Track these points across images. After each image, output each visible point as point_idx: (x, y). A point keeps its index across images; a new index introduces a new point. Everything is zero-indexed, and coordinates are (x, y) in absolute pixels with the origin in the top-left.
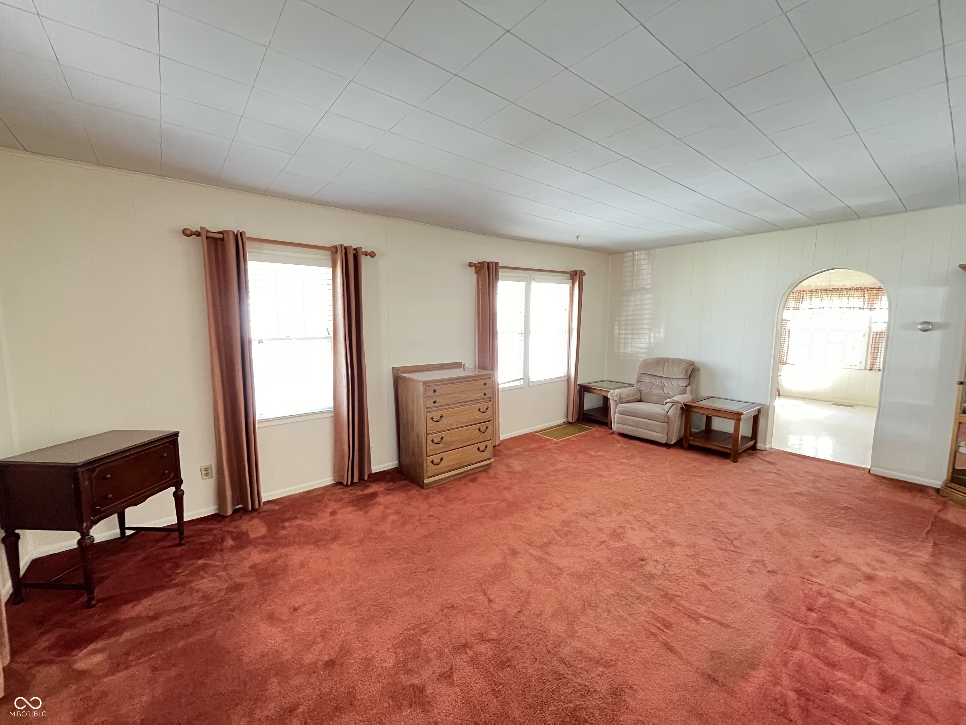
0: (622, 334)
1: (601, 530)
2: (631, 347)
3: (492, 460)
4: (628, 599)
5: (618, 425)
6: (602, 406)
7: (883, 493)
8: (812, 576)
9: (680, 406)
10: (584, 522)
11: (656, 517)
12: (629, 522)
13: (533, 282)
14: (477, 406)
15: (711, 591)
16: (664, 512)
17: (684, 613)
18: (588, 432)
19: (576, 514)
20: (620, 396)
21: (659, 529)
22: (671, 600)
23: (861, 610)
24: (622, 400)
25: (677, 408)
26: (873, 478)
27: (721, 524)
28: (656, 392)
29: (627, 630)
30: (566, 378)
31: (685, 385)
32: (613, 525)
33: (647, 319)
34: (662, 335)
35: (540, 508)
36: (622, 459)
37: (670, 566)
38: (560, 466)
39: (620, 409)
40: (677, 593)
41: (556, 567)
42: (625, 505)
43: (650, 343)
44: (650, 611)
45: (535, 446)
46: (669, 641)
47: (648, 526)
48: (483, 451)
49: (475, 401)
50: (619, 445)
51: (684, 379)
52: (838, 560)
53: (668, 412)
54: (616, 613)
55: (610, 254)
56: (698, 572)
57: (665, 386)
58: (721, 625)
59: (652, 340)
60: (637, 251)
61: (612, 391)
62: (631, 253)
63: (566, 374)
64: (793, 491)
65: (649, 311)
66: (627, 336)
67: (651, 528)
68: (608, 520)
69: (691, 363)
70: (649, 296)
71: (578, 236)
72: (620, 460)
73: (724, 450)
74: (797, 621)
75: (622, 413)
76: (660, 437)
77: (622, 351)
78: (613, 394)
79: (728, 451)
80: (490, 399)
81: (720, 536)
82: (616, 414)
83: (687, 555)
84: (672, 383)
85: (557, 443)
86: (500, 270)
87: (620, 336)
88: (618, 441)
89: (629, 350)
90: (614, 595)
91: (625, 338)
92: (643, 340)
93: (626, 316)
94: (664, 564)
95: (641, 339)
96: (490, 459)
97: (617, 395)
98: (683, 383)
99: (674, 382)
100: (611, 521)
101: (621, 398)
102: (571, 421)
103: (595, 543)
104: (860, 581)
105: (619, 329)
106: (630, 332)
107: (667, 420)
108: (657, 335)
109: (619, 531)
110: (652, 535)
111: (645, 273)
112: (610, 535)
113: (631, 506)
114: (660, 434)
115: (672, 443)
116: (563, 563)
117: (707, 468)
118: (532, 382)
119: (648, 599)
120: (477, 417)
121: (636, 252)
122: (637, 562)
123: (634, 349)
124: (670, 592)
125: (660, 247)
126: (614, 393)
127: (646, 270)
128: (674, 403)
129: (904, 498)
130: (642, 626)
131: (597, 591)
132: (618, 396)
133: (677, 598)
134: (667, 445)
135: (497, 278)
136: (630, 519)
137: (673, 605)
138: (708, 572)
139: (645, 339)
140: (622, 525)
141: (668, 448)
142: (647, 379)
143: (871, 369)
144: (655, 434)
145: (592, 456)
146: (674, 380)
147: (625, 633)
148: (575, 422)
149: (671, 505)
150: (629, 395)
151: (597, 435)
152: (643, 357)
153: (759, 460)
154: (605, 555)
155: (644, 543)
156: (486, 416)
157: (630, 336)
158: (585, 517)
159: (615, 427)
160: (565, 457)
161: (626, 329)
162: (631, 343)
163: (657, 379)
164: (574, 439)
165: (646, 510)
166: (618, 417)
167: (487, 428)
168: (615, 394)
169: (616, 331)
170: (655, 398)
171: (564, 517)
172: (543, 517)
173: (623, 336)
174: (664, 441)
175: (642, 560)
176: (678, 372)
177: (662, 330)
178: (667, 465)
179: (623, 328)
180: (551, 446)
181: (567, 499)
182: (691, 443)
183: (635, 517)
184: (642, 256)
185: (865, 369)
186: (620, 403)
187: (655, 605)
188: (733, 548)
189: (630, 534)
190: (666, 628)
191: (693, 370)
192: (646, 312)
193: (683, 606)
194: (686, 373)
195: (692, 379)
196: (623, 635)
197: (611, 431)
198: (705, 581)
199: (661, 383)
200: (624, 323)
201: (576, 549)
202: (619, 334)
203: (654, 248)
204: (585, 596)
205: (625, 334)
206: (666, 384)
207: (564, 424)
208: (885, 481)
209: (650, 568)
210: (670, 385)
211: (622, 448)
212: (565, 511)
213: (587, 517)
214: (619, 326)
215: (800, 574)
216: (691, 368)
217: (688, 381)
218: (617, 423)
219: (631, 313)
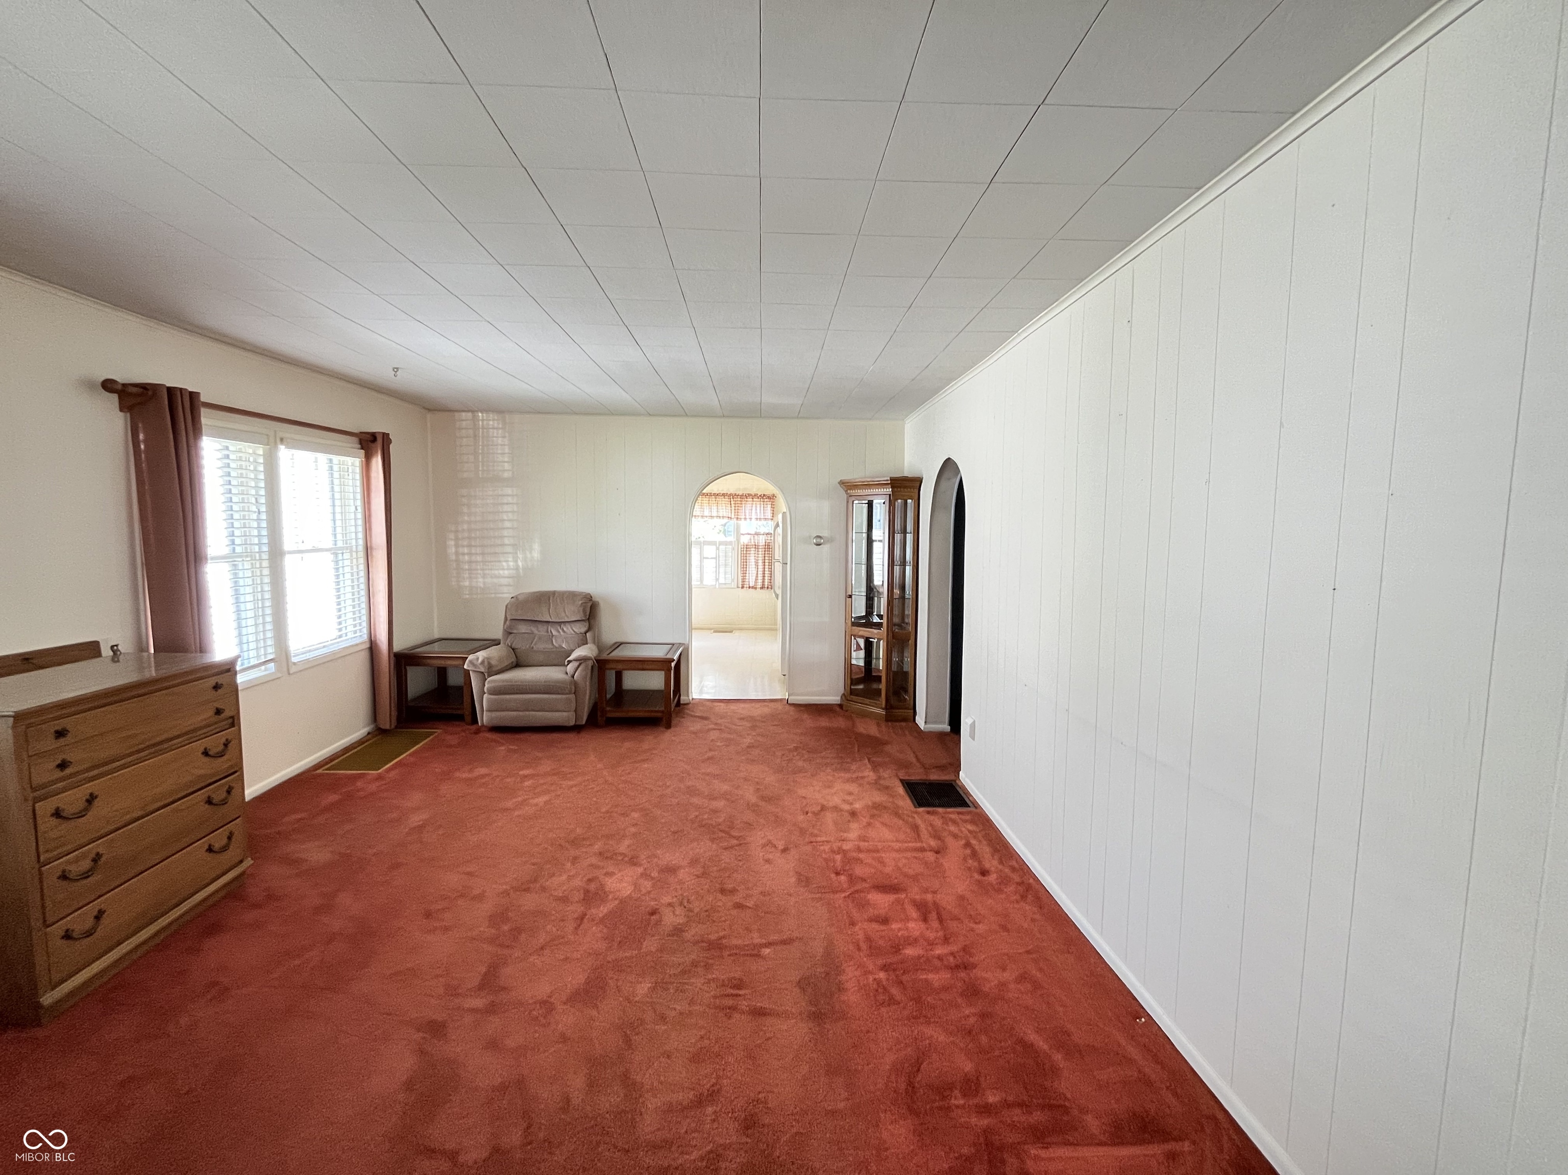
0: (463, 554)
1: (564, 900)
2: (484, 576)
3: (249, 862)
4: (674, 983)
5: (489, 714)
6: (437, 686)
7: (809, 721)
8: (816, 836)
9: (590, 663)
10: (529, 901)
11: (627, 842)
12: (597, 867)
13: (282, 447)
14: (200, 746)
15: (749, 908)
16: (633, 830)
17: (744, 955)
18: (432, 740)
19: (506, 893)
20: (489, 663)
21: (643, 857)
22: (720, 948)
23: (869, 851)
24: (492, 671)
25: (587, 666)
26: (792, 708)
27: (706, 817)
28: (541, 646)
29: (703, 1027)
30: (368, 645)
31: (583, 630)
32: (577, 882)
33: (508, 528)
34: (536, 555)
35: (428, 915)
36: (522, 769)
37: (688, 901)
38: (416, 819)
39: (490, 685)
40: (721, 934)
41: (535, 1003)
42: (575, 842)
43: (517, 569)
44: (708, 980)
45: (333, 798)
46: (754, 1003)
47: (626, 859)
48: (225, 848)
49: (191, 735)
50: (503, 748)
51: (582, 622)
52: (823, 808)
53: (573, 677)
54: (673, 1013)
55: (429, 410)
56: (723, 891)
57: (553, 636)
58: (785, 944)
59: (520, 564)
60: (482, 412)
61: (471, 657)
62: (470, 414)
63: (365, 637)
64: (744, 746)
65: (510, 516)
66: (473, 558)
67: (633, 861)
68: (564, 877)
69: (589, 597)
70: (509, 491)
71: (397, 369)
72: (521, 773)
73: (653, 714)
74: (837, 892)
75: (495, 691)
76: (565, 717)
77: (467, 583)
78: (475, 662)
79: (659, 715)
80: (230, 721)
81: (714, 833)
82: (485, 696)
83: (698, 877)
84: (565, 629)
85: (380, 778)
86: (204, 411)
87: (461, 557)
88: (495, 741)
89: (480, 582)
90: (653, 989)
91: (470, 562)
92: (504, 564)
93: (469, 523)
94: (681, 904)
95: (500, 561)
96: (241, 862)
97: (483, 662)
98: (581, 628)
99: (568, 628)
100: (570, 878)
101: (490, 666)
102: (388, 727)
103: (570, 926)
104: (849, 821)
105: (457, 546)
106: (479, 550)
107: (574, 688)
108: (529, 555)
109: (592, 887)
110: (640, 870)
111: (499, 451)
112: (584, 899)
113: (584, 839)
114: (565, 714)
115: (584, 722)
116: (543, 989)
117: (645, 746)
118: (294, 664)
119: (695, 964)
120: (202, 772)
121: (480, 414)
122: (649, 920)
123: (489, 580)
124: (713, 937)
125: (522, 412)
126: (478, 659)
127: (499, 447)
128: (582, 660)
129: (824, 722)
130: (716, 1008)
131: (628, 999)
132: (486, 663)
133: (724, 941)
134: (576, 729)
135: (196, 430)
136: (594, 860)
137: (726, 953)
138: (732, 886)
139: (507, 561)
140: (590, 876)
141: (579, 732)
142: (523, 628)
143: (743, 587)
144: (557, 714)
145: (469, 782)
146: (567, 625)
147: (703, 1032)
148: (396, 727)
149: (635, 815)
150: (500, 660)
151: (453, 740)
152: (507, 594)
153: (692, 719)
154: (599, 935)
155: (636, 886)
156: (222, 764)
157: (479, 558)
158: (525, 890)
159: (485, 718)
160: (416, 798)
161: (469, 546)
162: (483, 570)
163: (540, 626)
164: (412, 759)
165: (608, 837)
166: (489, 700)
167: (229, 792)
168: (480, 660)
169: (452, 550)
170: (541, 658)
171: (487, 907)
172: (446, 929)
173: (466, 558)
174: (572, 723)
175: (653, 913)
176: (572, 612)
177: (536, 546)
178: (592, 757)
179: (465, 543)
180: (373, 787)
181: (470, 874)
182: (609, 715)
183: (600, 853)
184: (491, 423)
185: (738, 587)
186: (489, 676)
187: (707, 967)
188: (735, 842)
189: (611, 884)
190: (738, 989)
191: (591, 607)
192: (505, 518)
193: (736, 947)
194: (584, 611)
195: (592, 621)
196: (702, 1037)
197: (474, 727)
198: (737, 898)
199: (548, 632)
200: (466, 535)
201: (547, 952)
202: (457, 553)
203: (510, 412)
204: (617, 1021)
205: (470, 554)
206: (554, 633)
207: (370, 736)
208: (802, 708)
209: (671, 919)
210: (562, 633)
211: (509, 751)
212: (480, 898)
213: (527, 890)
214: (457, 539)
215: (807, 840)
216: (589, 605)
217: (587, 624)
218: (488, 711)
219: (478, 518)
